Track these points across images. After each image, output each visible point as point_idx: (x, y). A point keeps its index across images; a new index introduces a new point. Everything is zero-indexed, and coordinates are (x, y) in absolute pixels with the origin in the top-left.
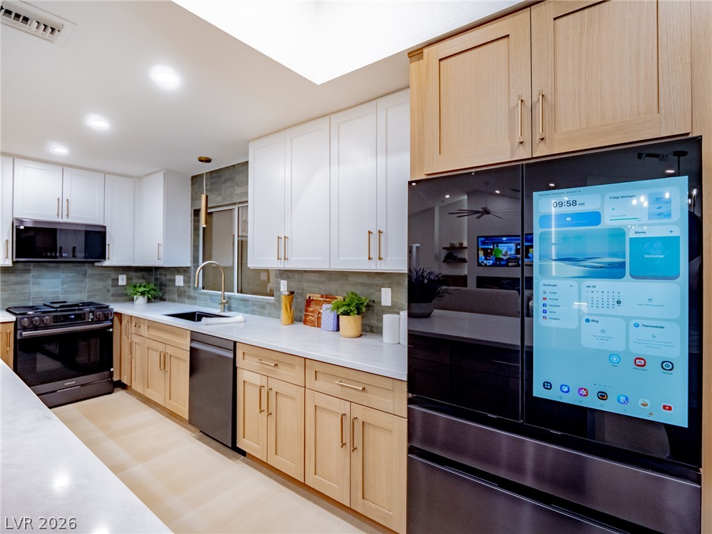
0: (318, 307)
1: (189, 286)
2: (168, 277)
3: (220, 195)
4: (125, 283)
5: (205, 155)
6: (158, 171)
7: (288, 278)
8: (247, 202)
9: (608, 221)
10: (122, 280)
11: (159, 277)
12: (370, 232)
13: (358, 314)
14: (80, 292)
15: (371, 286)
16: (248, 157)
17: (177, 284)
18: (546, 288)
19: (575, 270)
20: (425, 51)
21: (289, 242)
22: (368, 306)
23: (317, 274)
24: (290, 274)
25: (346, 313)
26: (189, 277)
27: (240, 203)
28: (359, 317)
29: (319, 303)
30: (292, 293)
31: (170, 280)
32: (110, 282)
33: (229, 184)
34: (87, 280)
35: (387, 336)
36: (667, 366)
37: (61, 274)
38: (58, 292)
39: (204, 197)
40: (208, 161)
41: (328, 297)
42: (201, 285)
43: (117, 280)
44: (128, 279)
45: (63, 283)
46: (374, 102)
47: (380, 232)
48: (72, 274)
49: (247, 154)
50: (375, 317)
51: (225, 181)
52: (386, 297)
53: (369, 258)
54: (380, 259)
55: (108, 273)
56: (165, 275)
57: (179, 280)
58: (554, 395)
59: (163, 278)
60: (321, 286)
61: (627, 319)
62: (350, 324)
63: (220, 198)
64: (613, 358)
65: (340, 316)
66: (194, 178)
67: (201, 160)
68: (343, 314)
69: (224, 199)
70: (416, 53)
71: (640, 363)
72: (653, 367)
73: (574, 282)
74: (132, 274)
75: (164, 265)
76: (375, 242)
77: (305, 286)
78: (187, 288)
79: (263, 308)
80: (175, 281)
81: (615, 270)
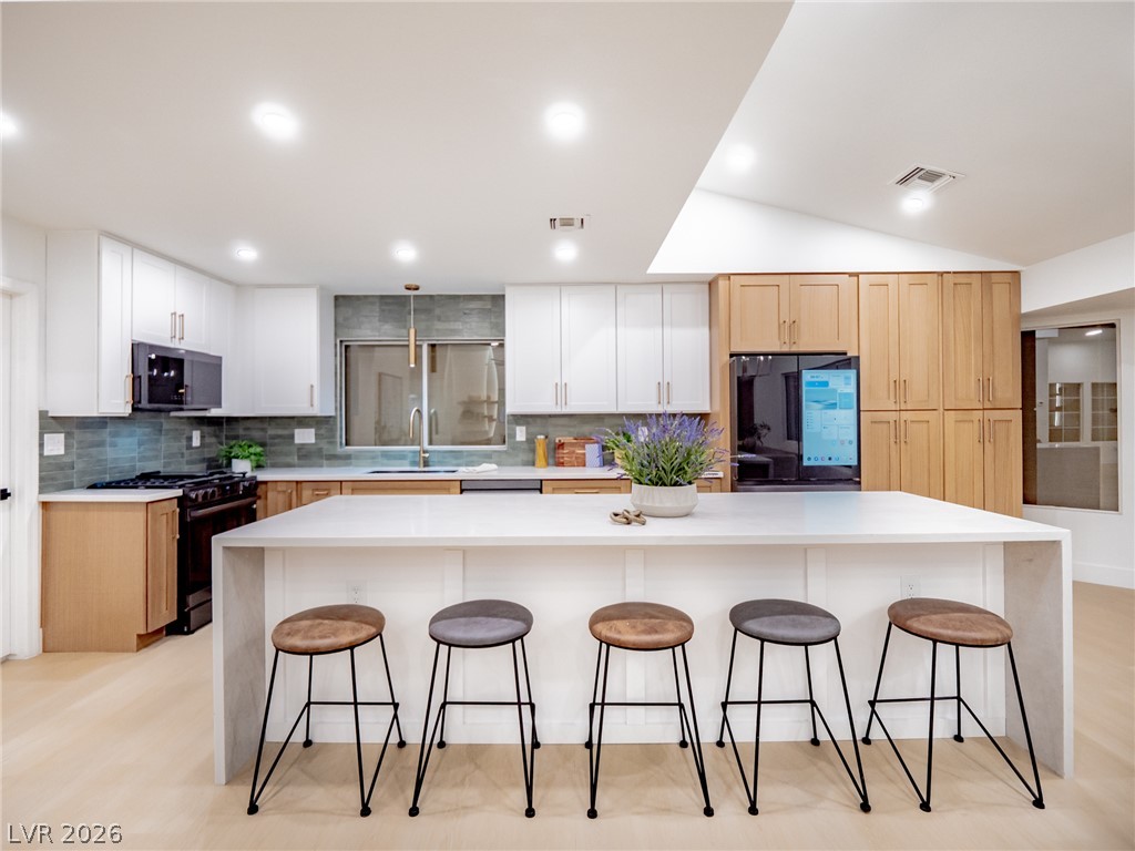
0: (574, 449)
1: (332, 443)
4: (198, 444)
7: (527, 423)
9: (831, 386)
10: (196, 439)
12: (659, 383)
14: (156, 458)
17: (297, 442)
19: (820, 406)
21: (568, 388)
26: (331, 430)
29: (574, 445)
32: (184, 443)
34: (163, 438)
37: (138, 430)
38: (133, 458)
43: (191, 438)
44: (202, 437)
45: (140, 444)
46: (659, 285)
47: (669, 384)
48: (147, 430)
53: (659, 403)
54: (668, 403)
55: (182, 427)
56: (263, 430)
58: (812, 463)
59: (257, 433)
60: (572, 429)
61: (838, 425)
66: (341, 298)
72: (847, 443)
73: (819, 411)
74: (207, 429)
75: (316, 411)
76: (664, 389)
77: (550, 430)
78: (324, 445)
79: (487, 457)
80: (292, 437)
81: (833, 406)
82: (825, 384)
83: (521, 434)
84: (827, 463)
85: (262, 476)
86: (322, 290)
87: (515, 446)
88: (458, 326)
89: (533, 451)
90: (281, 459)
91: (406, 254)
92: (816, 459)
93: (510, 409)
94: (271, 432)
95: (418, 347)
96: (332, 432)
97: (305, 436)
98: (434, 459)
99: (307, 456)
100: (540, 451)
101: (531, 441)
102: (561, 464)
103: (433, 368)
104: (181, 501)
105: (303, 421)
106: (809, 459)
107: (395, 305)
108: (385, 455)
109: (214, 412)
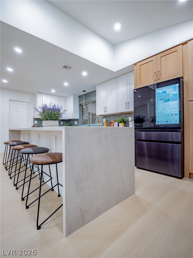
0: (113, 124)
1: (79, 124)
2: (73, 122)
3: (87, 100)
5: (84, 90)
6: (71, 95)
7: (105, 118)
8: (96, 100)
9: (167, 92)
10: (62, 123)
11: (70, 123)
12: (126, 103)
13: (123, 123)
15: (126, 117)
16: (96, 89)
17: (75, 124)
18: (158, 105)
19: (162, 101)
20: (137, 64)
21: (107, 108)
22: (126, 122)
23: (112, 116)
24: (106, 117)
25: (121, 122)
26: (79, 122)
27: (92, 101)
28: (124, 123)
29: (114, 123)
30: (107, 121)
31: (73, 123)
33: (89, 97)
35: (130, 126)
36: (176, 114)
39: (84, 100)
40: (85, 91)
41: (116, 121)
42: (81, 124)
43: (61, 123)
44: (63, 123)
46: (126, 74)
47: (128, 102)
49: (96, 88)
50: (127, 124)
51: (88, 96)
52: (130, 119)
53: (126, 109)
54: (128, 108)
56: (72, 122)
57: (76, 123)
58: (160, 123)
59: (71, 123)
60: (114, 119)
61: (170, 108)
62: (121, 125)
63: (87, 101)
64: (169, 115)
65: (119, 123)
66: (79, 96)
67: (83, 91)
68: (120, 123)
69: (88, 101)
70: (135, 64)
71: (172, 115)
72: (174, 115)
73: (162, 103)
74: (64, 122)
77: (110, 119)
81: (168, 100)
82: (165, 92)
83: (104, 120)
84: (166, 123)
86: (74, 96)
92: (161, 122)
105: (75, 120)
106: (158, 122)
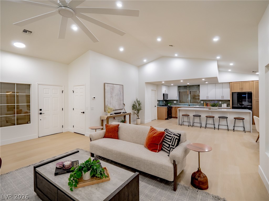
4: (165, 103)
21: (208, 97)
55: (164, 101)
75: (177, 99)
76: (223, 97)
77: (206, 102)
78: (177, 103)
79: (197, 105)
80: (174, 102)
83: (202, 102)
85: (172, 106)
86: (177, 86)
87: (201, 104)
88: (194, 89)
89: (204, 104)
90: (172, 105)
91: (188, 84)
93: (201, 99)
94: (171, 101)
95: (188, 91)
96: (178, 102)
97: (175, 102)
98: (191, 105)
99: (175, 104)
100: (205, 105)
101: (203, 103)
102: (207, 106)
103: (190, 94)
104: (168, 108)
105: (175, 100)
107: (186, 87)
108: (184, 104)
109: (167, 99)
